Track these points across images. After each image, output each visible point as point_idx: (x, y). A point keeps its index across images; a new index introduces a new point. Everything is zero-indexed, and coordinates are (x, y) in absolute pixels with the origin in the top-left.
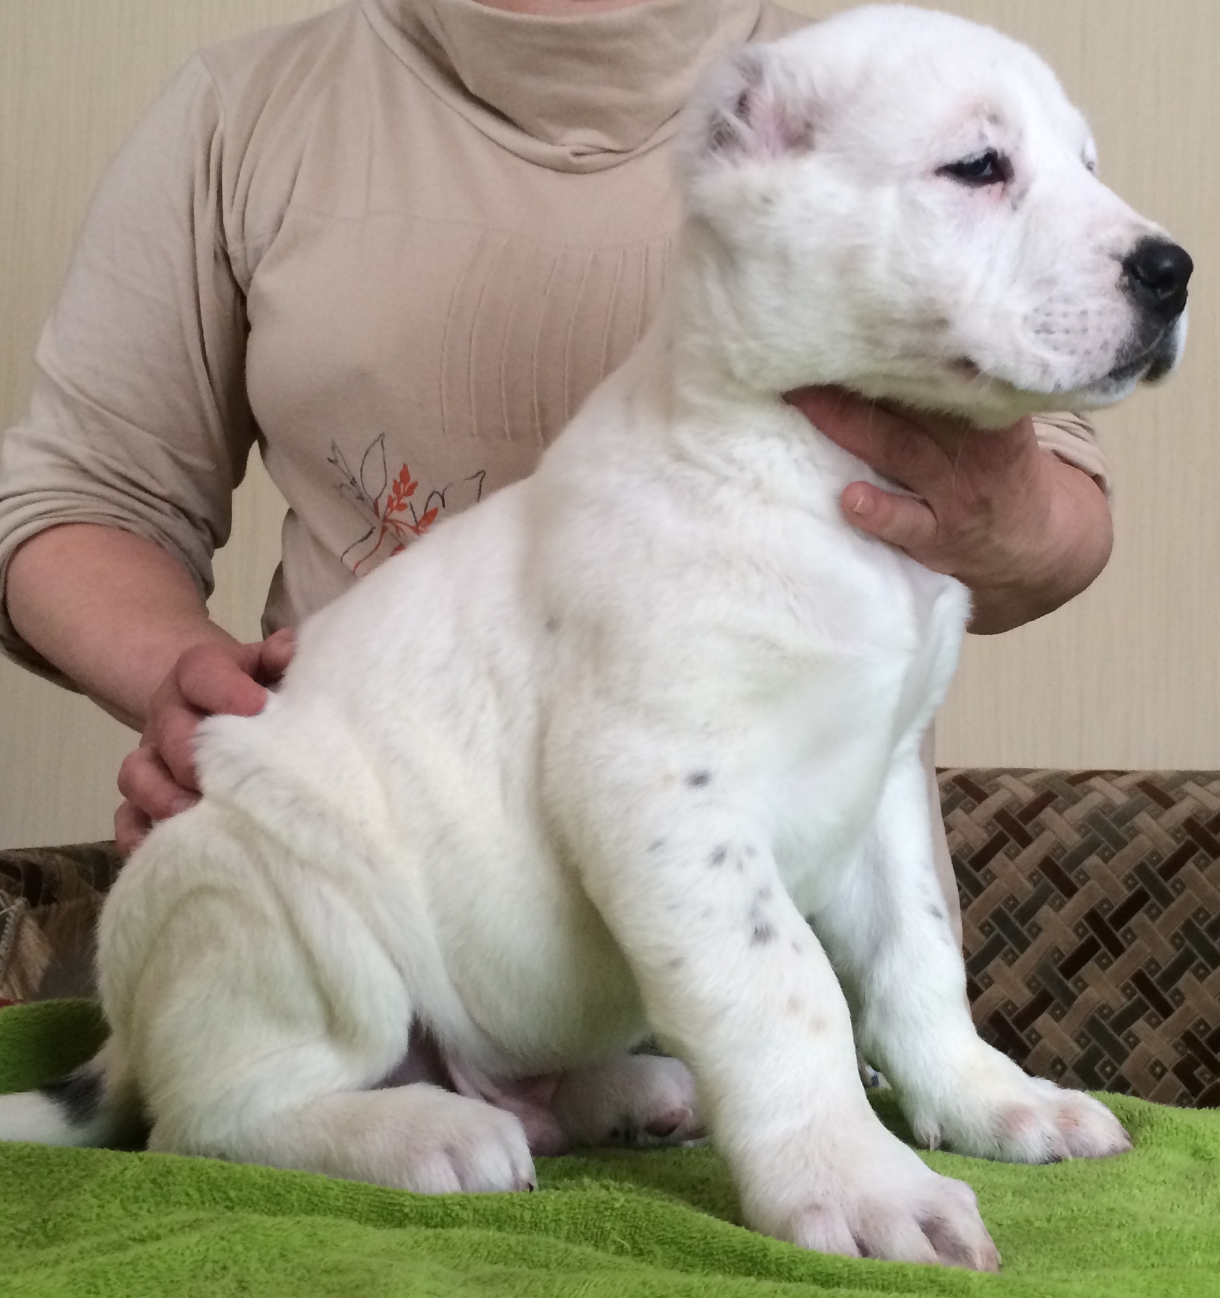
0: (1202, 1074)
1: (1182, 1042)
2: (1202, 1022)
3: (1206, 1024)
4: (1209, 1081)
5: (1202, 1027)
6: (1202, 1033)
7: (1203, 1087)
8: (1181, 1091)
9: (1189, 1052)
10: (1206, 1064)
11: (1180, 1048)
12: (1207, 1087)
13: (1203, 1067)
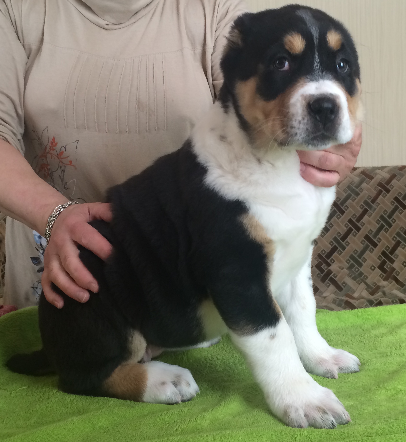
0: (324, 267)
1: (317, 257)
2: (323, 250)
3: (325, 251)
4: (326, 269)
5: (323, 252)
6: (324, 254)
7: (324, 271)
8: (318, 273)
9: (320, 260)
10: (325, 264)
11: (317, 259)
12: (326, 271)
13: (324, 264)
